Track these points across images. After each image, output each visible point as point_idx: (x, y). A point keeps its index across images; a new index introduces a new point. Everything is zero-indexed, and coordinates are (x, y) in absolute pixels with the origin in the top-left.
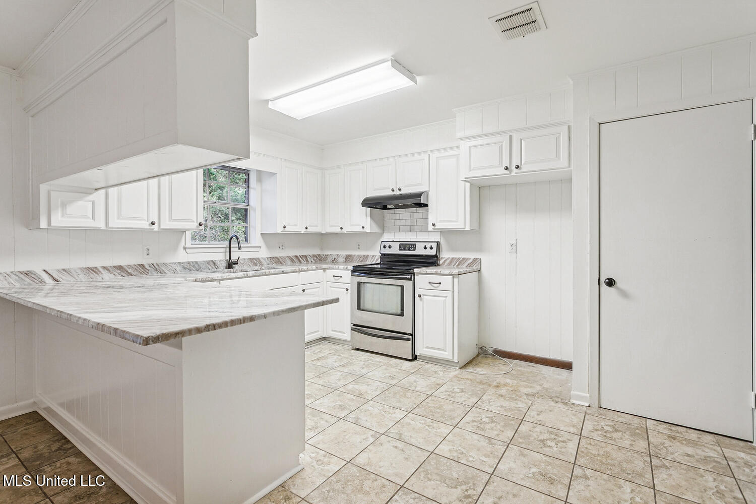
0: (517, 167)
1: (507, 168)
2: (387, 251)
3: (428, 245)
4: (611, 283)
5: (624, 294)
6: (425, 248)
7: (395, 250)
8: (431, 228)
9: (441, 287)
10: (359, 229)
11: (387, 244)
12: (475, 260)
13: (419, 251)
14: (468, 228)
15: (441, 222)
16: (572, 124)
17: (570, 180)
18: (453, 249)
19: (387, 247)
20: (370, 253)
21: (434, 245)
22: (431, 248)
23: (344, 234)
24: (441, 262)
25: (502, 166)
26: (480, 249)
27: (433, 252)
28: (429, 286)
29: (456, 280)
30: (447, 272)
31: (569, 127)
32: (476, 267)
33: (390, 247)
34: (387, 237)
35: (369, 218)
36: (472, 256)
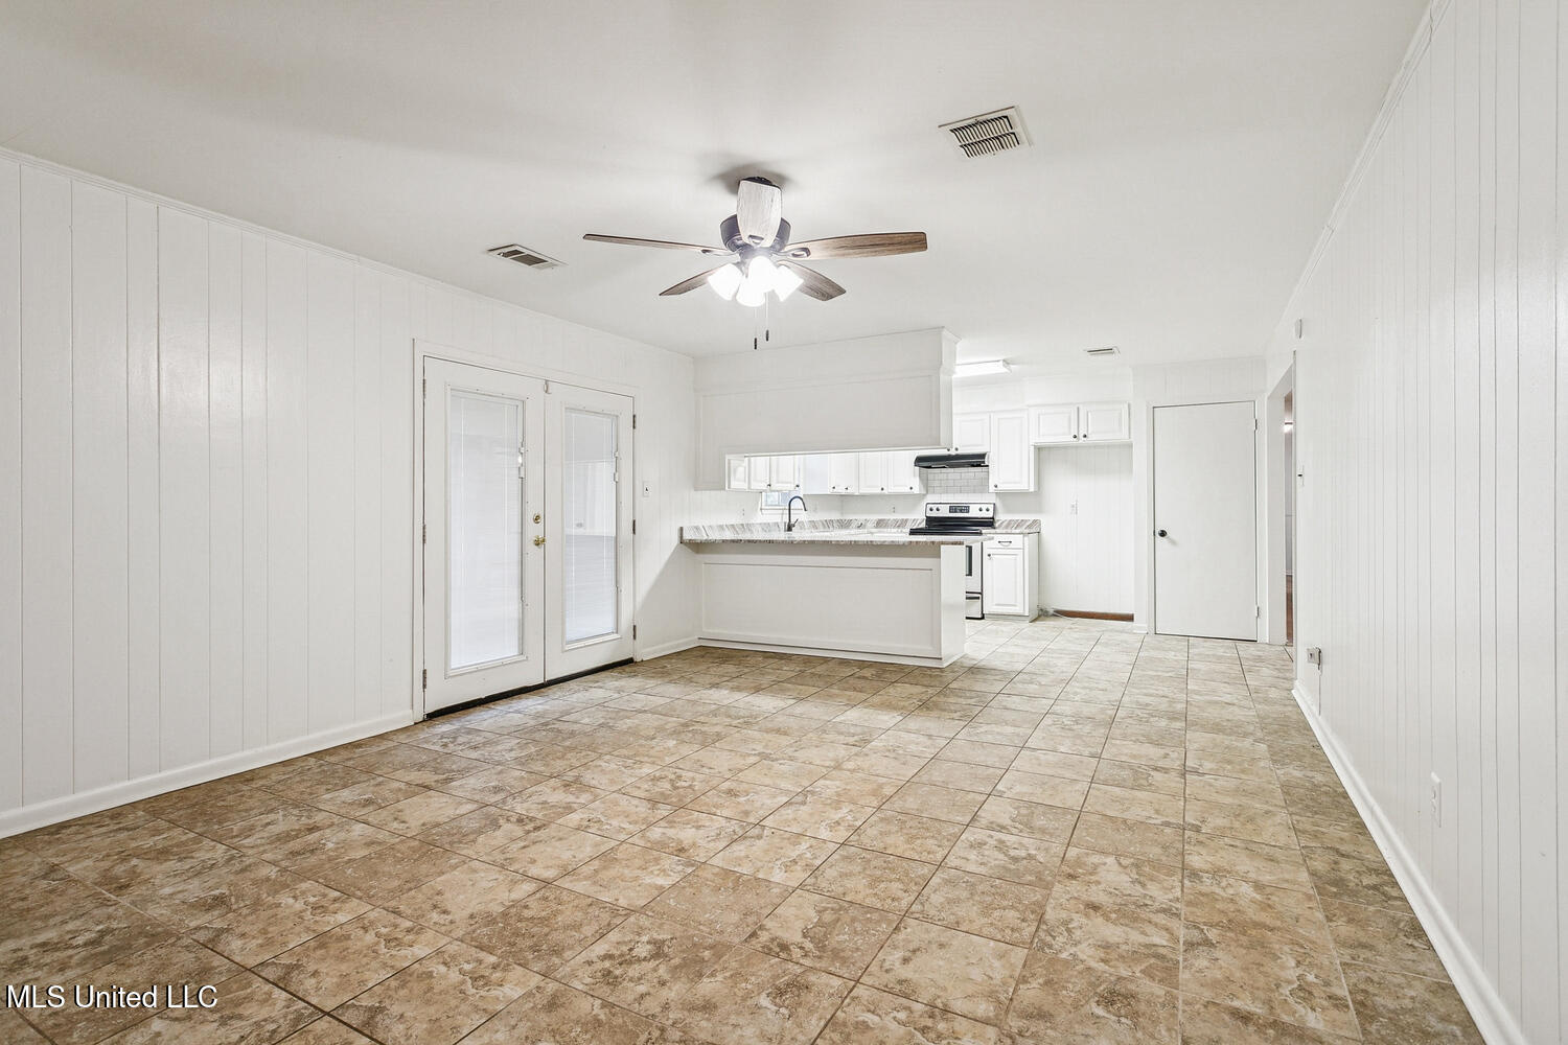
0: (1085, 436)
1: (1075, 437)
2: (934, 514)
3: (984, 507)
4: (1163, 534)
5: (1173, 542)
6: (981, 510)
7: (945, 512)
8: (992, 489)
9: (1011, 546)
10: (907, 490)
11: (934, 507)
12: (1035, 521)
13: (974, 513)
14: (1032, 490)
15: (1004, 483)
16: (1131, 402)
17: (1130, 446)
18: (1008, 511)
19: (935, 509)
20: (911, 517)
21: (991, 507)
22: (988, 510)
23: (885, 495)
24: (997, 525)
25: (1070, 434)
26: (1040, 511)
27: (990, 514)
28: (999, 546)
29: (1026, 538)
30: (1017, 531)
31: (1129, 405)
32: (1034, 529)
33: (938, 510)
34: (930, 498)
35: (918, 479)
36: (1031, 517)
